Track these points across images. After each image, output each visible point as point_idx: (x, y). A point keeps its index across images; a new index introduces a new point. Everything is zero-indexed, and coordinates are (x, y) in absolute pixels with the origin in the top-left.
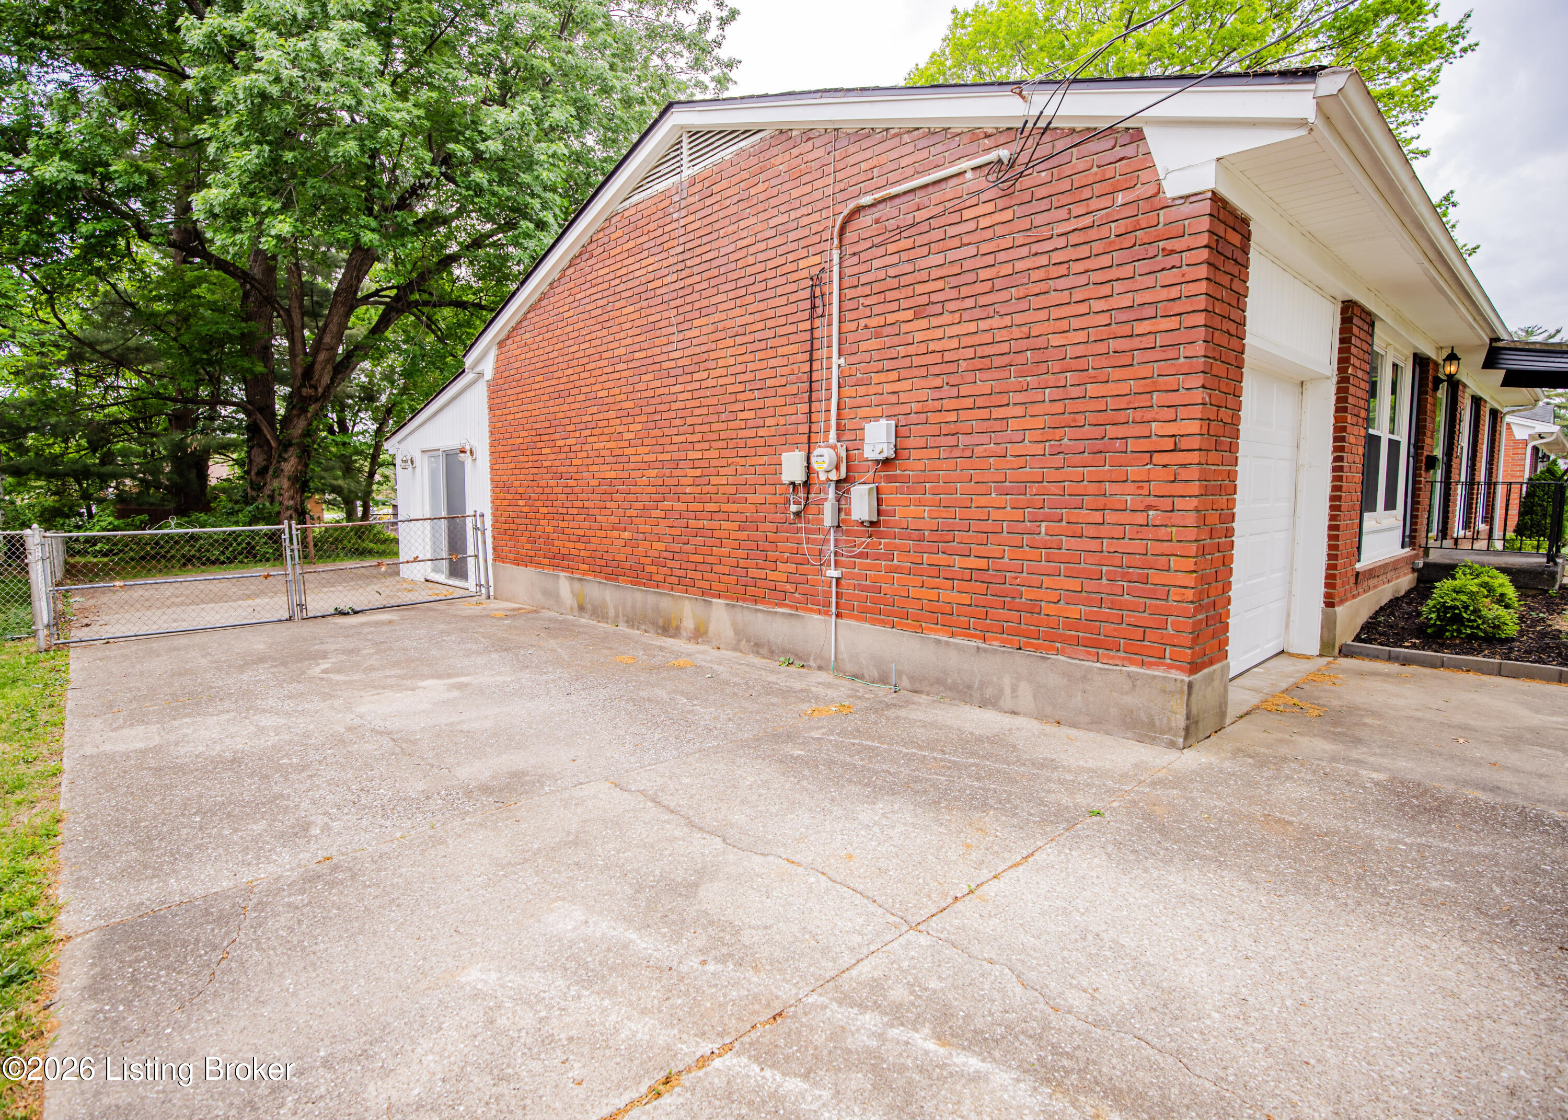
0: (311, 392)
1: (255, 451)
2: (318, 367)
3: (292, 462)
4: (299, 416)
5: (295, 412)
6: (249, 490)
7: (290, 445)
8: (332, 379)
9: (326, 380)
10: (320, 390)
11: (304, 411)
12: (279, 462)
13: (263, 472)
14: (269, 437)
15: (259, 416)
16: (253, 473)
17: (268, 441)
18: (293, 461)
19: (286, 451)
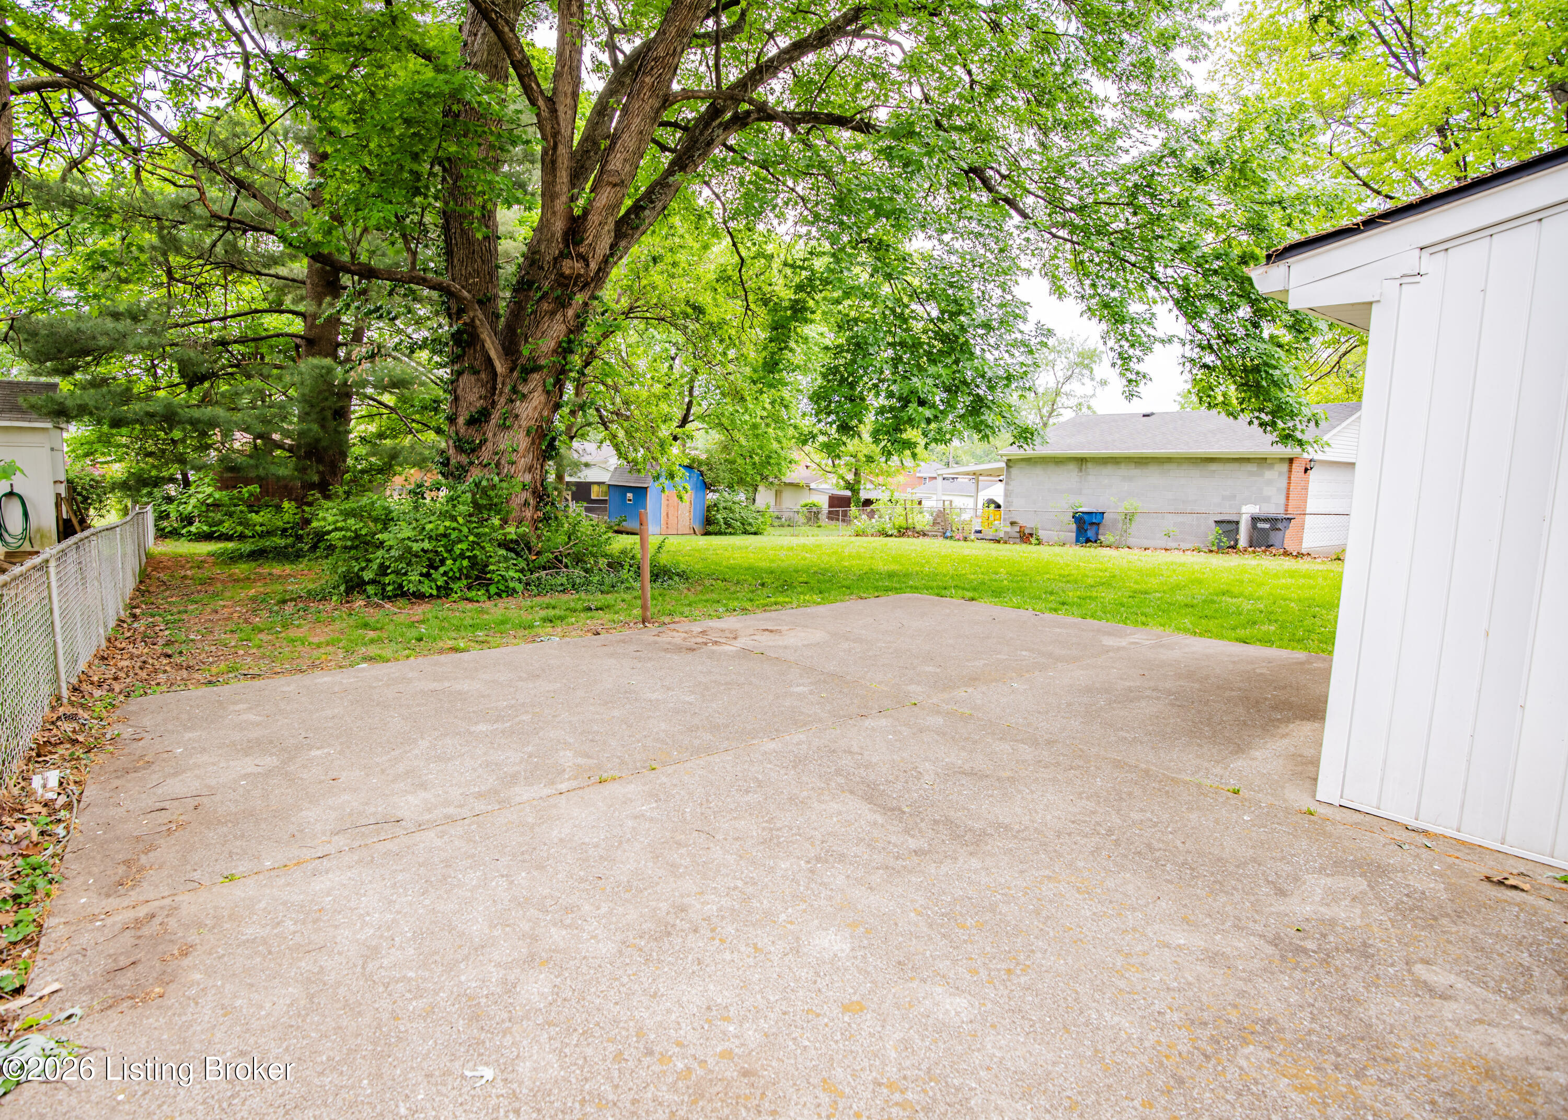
0: (578, 266)
1: (466, 380)
2: (593, 219)
3: (535, 403)
4: (553, 313)
5: (545, 306)
6: (452, 451)
7: (537, 369)
8: (612, 247)
9: (603, 246)
10: (593, 266)
11: (563, 303)
12: (512, 401)
13: (479, 419)
14: (493, 354)
15: (479, 313)
16: (461, 420)
17: (489, 361)
18: (538, 398)
19: (525, 380)
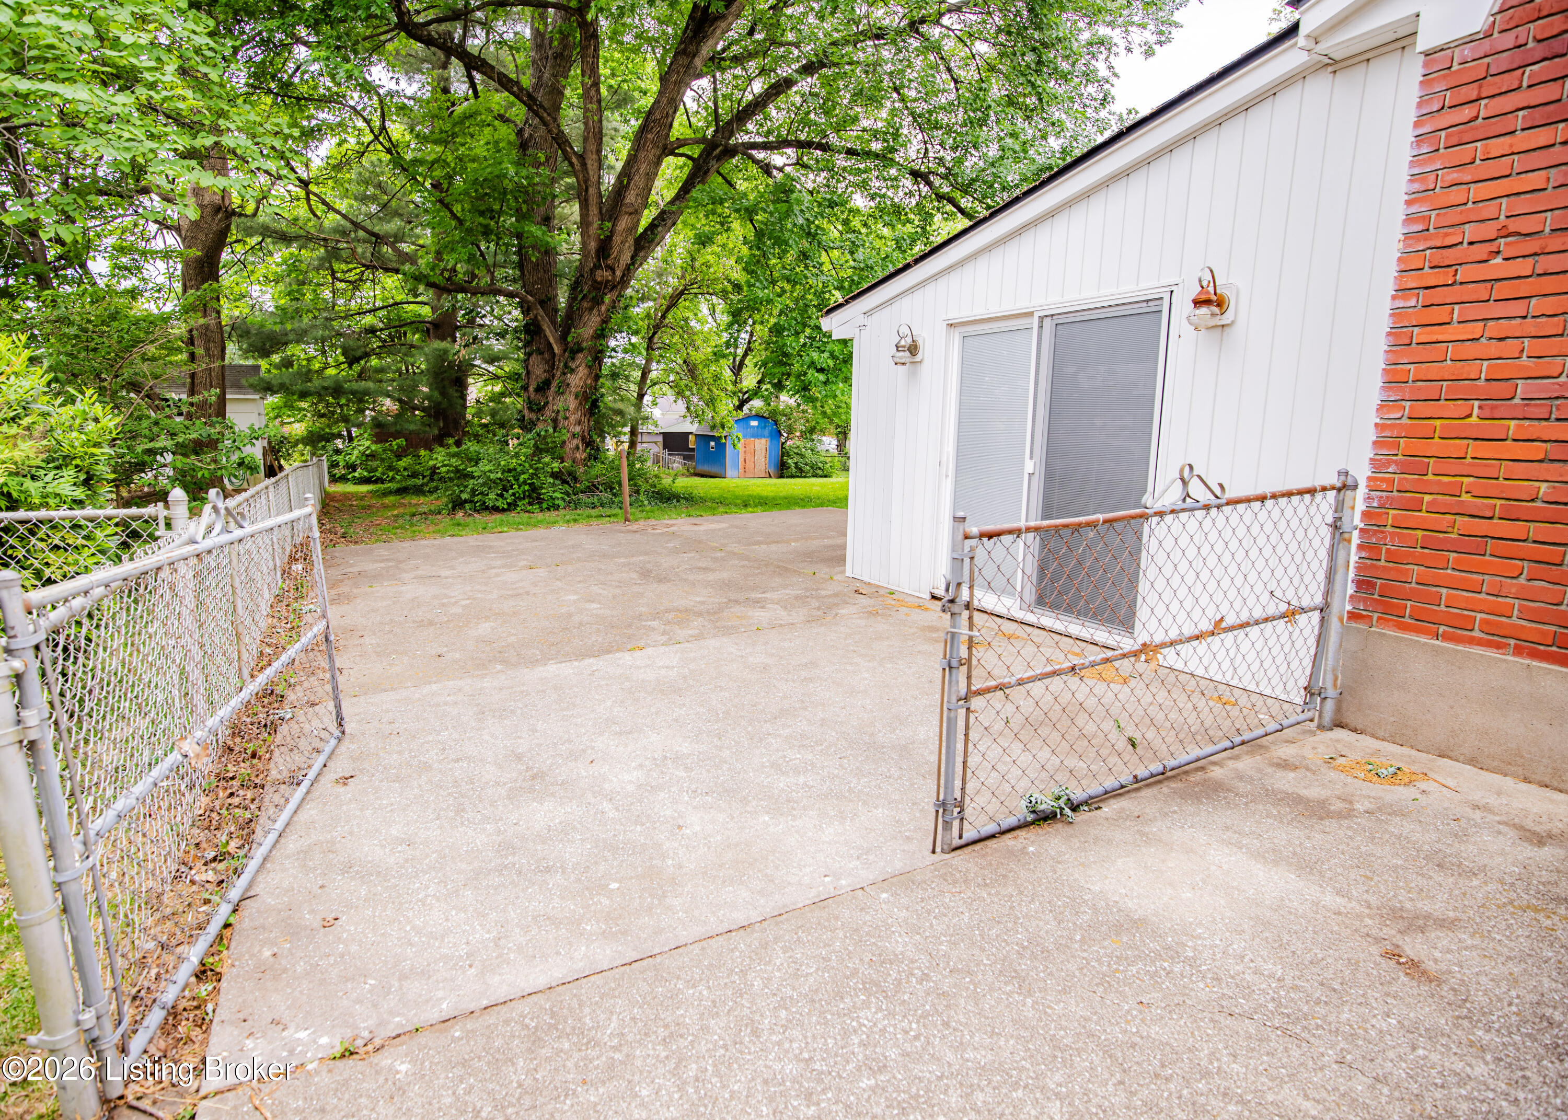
0: (607, 275)
1: (534, 359)
2: (617, 239)
3: (580, 374)
4: (591, 309)
5: (586, 304)
6: (526, 411)
7: (580, 350)
8: (633, 258)
9: (626, 258)
10: (618, 273)
11: (598, 302)
12: (564, 374)
13: (543, 388)
14: (552, 340)
15: (541, 312)
16: (531, 389)
17: (550, 345)
18: (582, 371)
19: (573, 359)
